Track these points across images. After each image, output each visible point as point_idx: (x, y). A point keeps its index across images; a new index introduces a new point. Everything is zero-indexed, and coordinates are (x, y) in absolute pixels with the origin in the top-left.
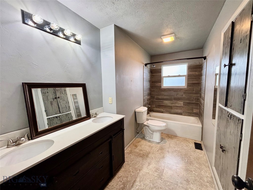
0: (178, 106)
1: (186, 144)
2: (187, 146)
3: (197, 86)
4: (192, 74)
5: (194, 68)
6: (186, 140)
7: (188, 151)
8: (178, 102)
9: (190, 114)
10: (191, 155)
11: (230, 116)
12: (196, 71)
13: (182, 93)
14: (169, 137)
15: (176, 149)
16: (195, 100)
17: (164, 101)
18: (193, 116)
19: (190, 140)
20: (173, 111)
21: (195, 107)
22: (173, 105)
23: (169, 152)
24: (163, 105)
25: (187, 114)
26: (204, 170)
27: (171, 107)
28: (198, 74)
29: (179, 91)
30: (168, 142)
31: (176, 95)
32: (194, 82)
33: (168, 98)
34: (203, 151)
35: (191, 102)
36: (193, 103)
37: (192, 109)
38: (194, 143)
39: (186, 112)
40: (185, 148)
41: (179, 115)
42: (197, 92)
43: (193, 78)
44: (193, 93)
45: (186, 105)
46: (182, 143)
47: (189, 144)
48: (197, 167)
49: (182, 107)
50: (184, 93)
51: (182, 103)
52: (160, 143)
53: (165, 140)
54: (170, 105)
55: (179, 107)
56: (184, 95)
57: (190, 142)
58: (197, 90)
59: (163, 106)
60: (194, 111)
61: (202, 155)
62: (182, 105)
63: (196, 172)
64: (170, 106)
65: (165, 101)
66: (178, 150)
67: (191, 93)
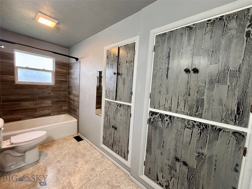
0: (44, 106)
1: (69, 143)
2: (71, 144)
3: (65, 84)
4: (60, 71)
5: (61, 65)
6: (65, 139)
7: (75, 147)
8: (45, 101)
9: (60, 112)
10: (80, 149)
11: (119, 105)
12: (63, 69)
13: (49, 91)
14: (46, 146)
15: (64, 153)
16: (63, 97)
17: (21, 102)
18: (62, 114)
19: (69, 137)
20: (38, 113)
21: (64, 104)
22: (38, 106)
23: (60, 160)
24: (19, 108)
25: (55, 114)
26: (94, 153)
27: (35, 110)
28: (65, 72)
29: (45, 89)
30: (48, 152)
31: (41, 93)
32: (62, 79)
33: (30, 97)
34: (84, 140)
35: (60, 100)
36: (62, 101)
37: (61, 107)
38: (73, 138)
39: (55, 111)
40: (71, 147)
41: (46, 116)
42: (65, 89)
43: (60, 75)
44: (61, 91)
45: (54, 104)
46: (65, 144)
47: (71, 141)
48: (89, 154)
49: (50, 106)
50: (52, 91)
51: (50, 102)
52: (40, 161)
53: (44, 153)
54: (33, 106)
55: (46, 108)
56: (51, 93)
57: (71, 139)
58: (65, 88)
59: (19, 110)
60: (63, 109)
61: (85, 144)
62: (51, 104)
63: (92, 158)
64: (33, 108)
65: (24, 102)
66: (66, 152)
67: (59, 91)
